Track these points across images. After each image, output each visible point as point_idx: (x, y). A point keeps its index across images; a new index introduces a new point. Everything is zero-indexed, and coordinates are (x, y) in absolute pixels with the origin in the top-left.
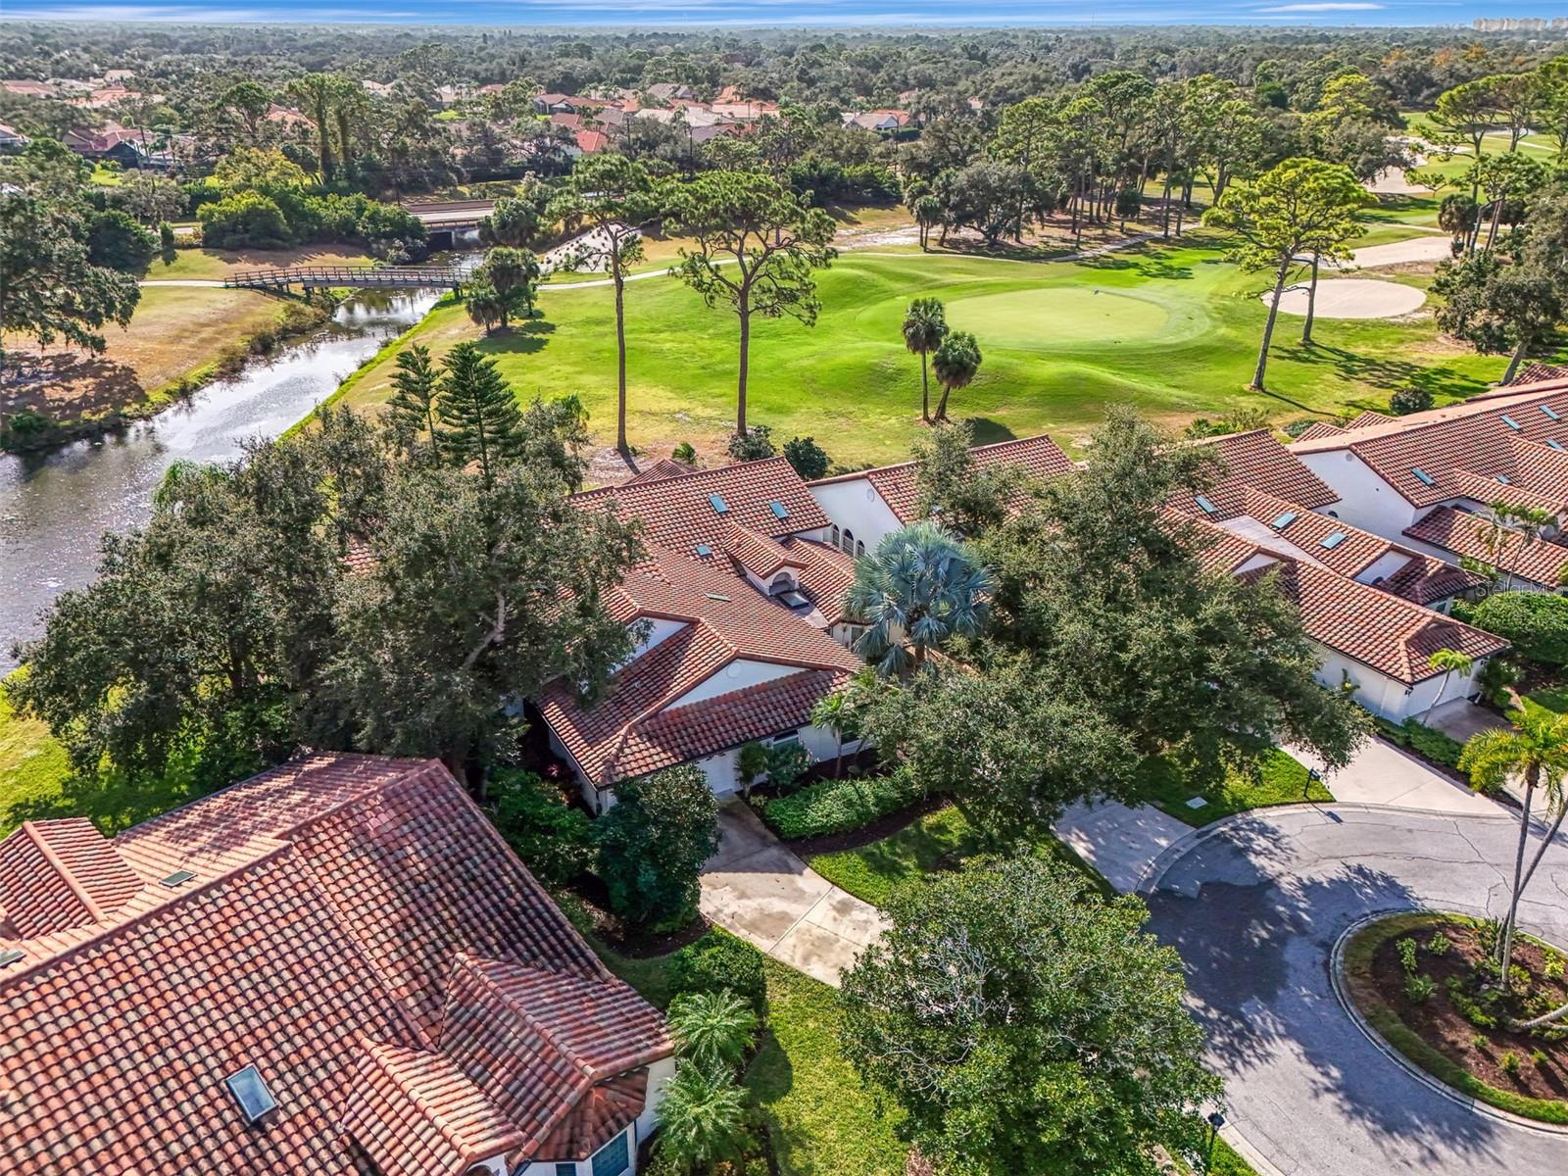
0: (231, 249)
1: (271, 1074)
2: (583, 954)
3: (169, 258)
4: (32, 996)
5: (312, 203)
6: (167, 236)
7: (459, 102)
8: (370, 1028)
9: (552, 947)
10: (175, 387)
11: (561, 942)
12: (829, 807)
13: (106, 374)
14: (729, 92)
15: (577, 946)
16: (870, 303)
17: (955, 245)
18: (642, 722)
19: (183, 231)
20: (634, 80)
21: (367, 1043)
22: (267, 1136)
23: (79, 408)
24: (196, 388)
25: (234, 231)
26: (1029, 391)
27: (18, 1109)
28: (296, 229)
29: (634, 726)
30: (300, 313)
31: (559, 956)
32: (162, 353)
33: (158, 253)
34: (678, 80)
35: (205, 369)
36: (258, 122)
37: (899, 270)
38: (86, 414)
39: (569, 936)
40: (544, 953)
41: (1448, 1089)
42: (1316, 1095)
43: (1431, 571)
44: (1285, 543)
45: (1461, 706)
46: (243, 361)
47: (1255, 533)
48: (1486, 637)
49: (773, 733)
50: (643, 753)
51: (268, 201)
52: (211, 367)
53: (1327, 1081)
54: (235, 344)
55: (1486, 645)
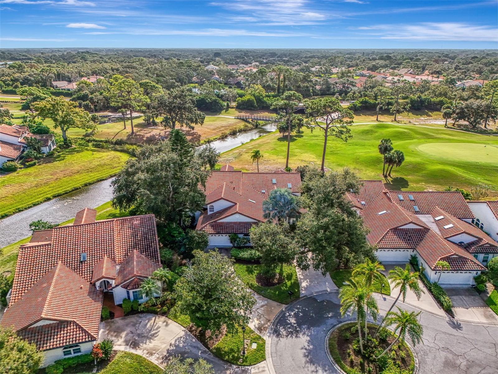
0: (241, 109)
1: (88, 255)
2: (158, 258)
3: (227, 110)
4: (63, 231)
5: (265, 99)
6: (228, 105)
7: (338, 73)
8: (108, 254)
9: (153, 255)
10: (206, 141)
11: (155, 255)
13: (195, 136)
14: (426, 72)
15: (158, 257)
16: (402, 140)
17: (459, 126)
18: (212, 223)
19: (234, 104)
20: (398, 67)
21: (106, 256)
22: (82, 264)
24: (212, 141)
25: (243, 105)
26: (424, 172)
27: (52, 246)
28: (259, 106)
29: (210, 223)
30: (247, 126)
31: (153, 257)
32: (209, 132)
33: (225, 109)
34: (411, 67)
35: (216, 137)
36: (264, 78)
37: (422, 131)
39: (157, 254)
40: (150, 255)
41: (332, 359)
42: (302, 348)
43: (481, 244)
44: (435, 224)
45: (466, 287)
46: (226, 137)
47: (426, 220)
48: (478, 265)
49: (241, 233)
50: (208, 229)
51: (253, 98)
52: (218, 137)
53: (307, 348)
54: (228, 132)
55: (476, 267)
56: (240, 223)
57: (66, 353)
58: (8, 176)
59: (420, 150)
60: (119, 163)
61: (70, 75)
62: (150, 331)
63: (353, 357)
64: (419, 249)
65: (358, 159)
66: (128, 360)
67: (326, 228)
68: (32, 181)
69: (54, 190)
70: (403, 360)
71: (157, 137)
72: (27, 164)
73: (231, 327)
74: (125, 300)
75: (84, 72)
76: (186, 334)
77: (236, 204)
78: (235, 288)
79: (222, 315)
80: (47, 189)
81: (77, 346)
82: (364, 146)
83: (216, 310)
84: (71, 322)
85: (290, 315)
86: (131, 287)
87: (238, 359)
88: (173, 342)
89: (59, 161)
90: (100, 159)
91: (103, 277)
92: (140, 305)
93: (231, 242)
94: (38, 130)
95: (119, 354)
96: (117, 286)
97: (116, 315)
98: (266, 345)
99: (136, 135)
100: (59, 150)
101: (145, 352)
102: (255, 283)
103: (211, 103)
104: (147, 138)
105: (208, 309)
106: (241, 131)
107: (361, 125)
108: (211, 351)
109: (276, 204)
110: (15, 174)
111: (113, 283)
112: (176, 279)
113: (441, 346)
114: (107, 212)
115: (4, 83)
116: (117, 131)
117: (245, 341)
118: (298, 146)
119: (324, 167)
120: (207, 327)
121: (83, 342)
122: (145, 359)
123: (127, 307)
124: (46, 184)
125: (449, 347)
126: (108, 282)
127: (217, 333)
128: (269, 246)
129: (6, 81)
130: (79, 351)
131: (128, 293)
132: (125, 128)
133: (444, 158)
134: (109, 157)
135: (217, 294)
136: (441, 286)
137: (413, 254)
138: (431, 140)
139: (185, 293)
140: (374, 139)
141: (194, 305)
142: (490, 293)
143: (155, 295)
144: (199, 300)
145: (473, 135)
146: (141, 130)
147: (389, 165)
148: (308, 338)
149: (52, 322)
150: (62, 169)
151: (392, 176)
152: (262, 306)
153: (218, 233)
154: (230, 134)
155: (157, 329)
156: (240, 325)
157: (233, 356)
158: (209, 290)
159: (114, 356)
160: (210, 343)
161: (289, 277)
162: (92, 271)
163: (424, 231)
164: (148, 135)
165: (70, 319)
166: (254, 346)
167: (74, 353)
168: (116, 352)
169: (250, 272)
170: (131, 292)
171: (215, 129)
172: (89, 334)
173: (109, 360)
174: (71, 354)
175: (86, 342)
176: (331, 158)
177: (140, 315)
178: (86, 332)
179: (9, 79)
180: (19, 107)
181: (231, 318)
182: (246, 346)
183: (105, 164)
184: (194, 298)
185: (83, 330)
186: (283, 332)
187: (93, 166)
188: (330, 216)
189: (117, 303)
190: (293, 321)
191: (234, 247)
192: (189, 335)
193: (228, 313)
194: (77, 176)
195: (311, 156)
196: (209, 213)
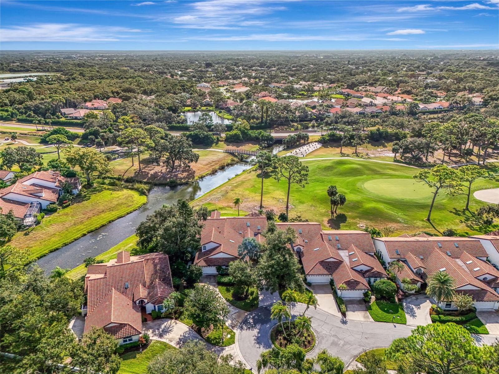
0: (229, 142)
1: (130, 284)
2: (171, 285)
3: (217, 143)
4: (113, 268)
7: (320, 90)
9: (168, 282)
10: (200, 176)
11: (170, 282)
12: (225, 279)
13: (190, 172)
14: (399, 91)
16: (354, 176)
18: (205, 258)
21: (140, 284)
22: (126, 290)
23: (182, 179)
24: (205, 176)
25: (231, 139)
28: (244, 139)
29: (203, 259)
30: (233, 160)
31: (168, 284)
32: (203, 168)
33: (215, 142)
35: (208, 173)
38: (183, 181)
41: (271, 342)
42: (254, 336)
43: (373, 271)
44: (348, 258)
45: (358, 299)
46: (216, 171)
47: (344, 255)
48: (365, 286)
49: (224, 265)
50: (203, 263)
51: (239, 132)
52: (209, 172)
53: (257, 335)
54: (217, 167)
55: (364, 287)
56: (223, 258)
57: (124, 341)
58: (52, 216)
59: (364, 188)
60: (133, 202)
61: (76, 101)
62: (168, 328)
63: (282, 341)
64: (334, 275)
65: (316, 197)
66: (158, 344)
67: (272, 266)
68: (70, 220)
69: (88, 228)
70: (309, 342)
71: (159, 174)
72: (64, 205)
73: (215, 326)
74: (153, 311)
75: (87, 97)
76: (190, 330)
77: (221, 245)
78: (218, 304)
79: (211, 319)
80: (82, 227)
81: (131, 337)
82: (323, 182)
83: (207, 317)
84: (126, 324)
85: (250, 318)
86: (156, 303)
87: (219, 343)
88: (182, 334)
89: (87, 200)
90: (117, 199)
91: (141, 298)
92: (162, 313)
93: (217, 271)
94: (68, 174)
95: (153, 342)
96: (148, 303)
97: (148, 319)
98: (236, 336)
99: (142, 172)
100: (85, 190)
101: (168, 340)
102: (231, 299)
103: (204, 138)
104: (151, 175)
105: (203, 316)
106: (228, 165)
107: (326, 160)
108: (204, 339)
109: (246, 248)
110: (56, 214)
111: (146, 301)
112: (184, 298)
113: (333, 334)
114: (131, 247)
115: (18, 111)
116: (127, 168)
117: (224, 333)
118: (272, 183)
119: (289, 205)
120: (202, 326)
121: (134, 335)
122: (168, 344)
123: (154, 315)
124: (82, 222)
125: (337, 335)
126: (143, 301)
127: (208, 329)
128: (240, 277)
129: (20, 109)
130: (131, 340)
131: (155, 307)
132: (133, 165)
133: (380, 195)
134: (124, 196)
135: (208, 309)
136: (343, 299)
137: (332, 278)
138: (376, 176)
139: (190, 308)
140: (333, 175)
141: (195, 314)
142: (372, 303)
143: (172, 308)
144: (198, 312)
145: (412, 169)
146: (146, 167)
147: (334, 206)
148: (258, 331)
149: (116, 324)
150: (90, 208)
151: (337, 212)
152: (235, 313)
153: (209, 266)
154: (220, 169)
155: (172, 327)
156: (220, 325)
157: (216, 341)
158: (204, 305)
159: (150, 343)
160: (203, 334)
161: (252, 293)
162: (133, 294)
163: (339, 263)
164: (152, 172)
165: (126, 323)
166: (229, 336)
167: (129, 341)
168: (151, 340)
169: (228, 291)
170: (156, 306)
171: (207, 164)
172: (137, 331)
173: (148, 345)
174: (127, 341)
175: (136, 335)
176: (296, 196)
177: (162, 319)
178: (136, 329)
179: (22, 107)
180: (38, 139)
181: (216, 321)
182: (224, 336)
183: (122, 204)
184: (196, 311)
185: (134, 328)
186: (244, 327)
187: (114, 206)
188: (276, 259)
189: (147, 313)
190: (251, 321)
191: (219, 274)
192: (191, 330)
193: (214, 318)
194: (103, 215)
195: (281, 193)
196: (203, 251)
